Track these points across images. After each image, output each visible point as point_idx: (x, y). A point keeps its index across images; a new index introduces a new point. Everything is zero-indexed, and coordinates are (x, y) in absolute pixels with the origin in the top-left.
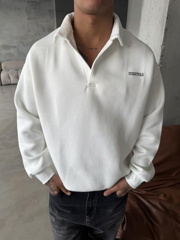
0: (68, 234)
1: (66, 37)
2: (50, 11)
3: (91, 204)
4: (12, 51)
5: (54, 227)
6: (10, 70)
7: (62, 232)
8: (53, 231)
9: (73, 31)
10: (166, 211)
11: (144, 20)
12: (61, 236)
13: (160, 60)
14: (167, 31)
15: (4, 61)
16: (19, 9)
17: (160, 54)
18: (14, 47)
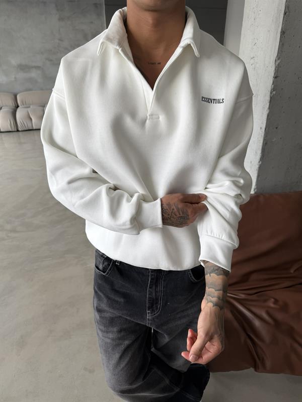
0: (119, 339)
1: (116, 43)
2: (96, 5)
3: (154, 294)
4: (34, 74)
5: (99, 328)
6: (31, 107)
7: (111, 336)
8: (98, 334)
9: (126, 34)
10: (277, 323)
11: (248, 17)
12: (109, 341)
13: (273, 84)
14: (285, 34)
15: (21, 92)
16: (45, 3)
17: (273, 74)
18: (37, 68)
